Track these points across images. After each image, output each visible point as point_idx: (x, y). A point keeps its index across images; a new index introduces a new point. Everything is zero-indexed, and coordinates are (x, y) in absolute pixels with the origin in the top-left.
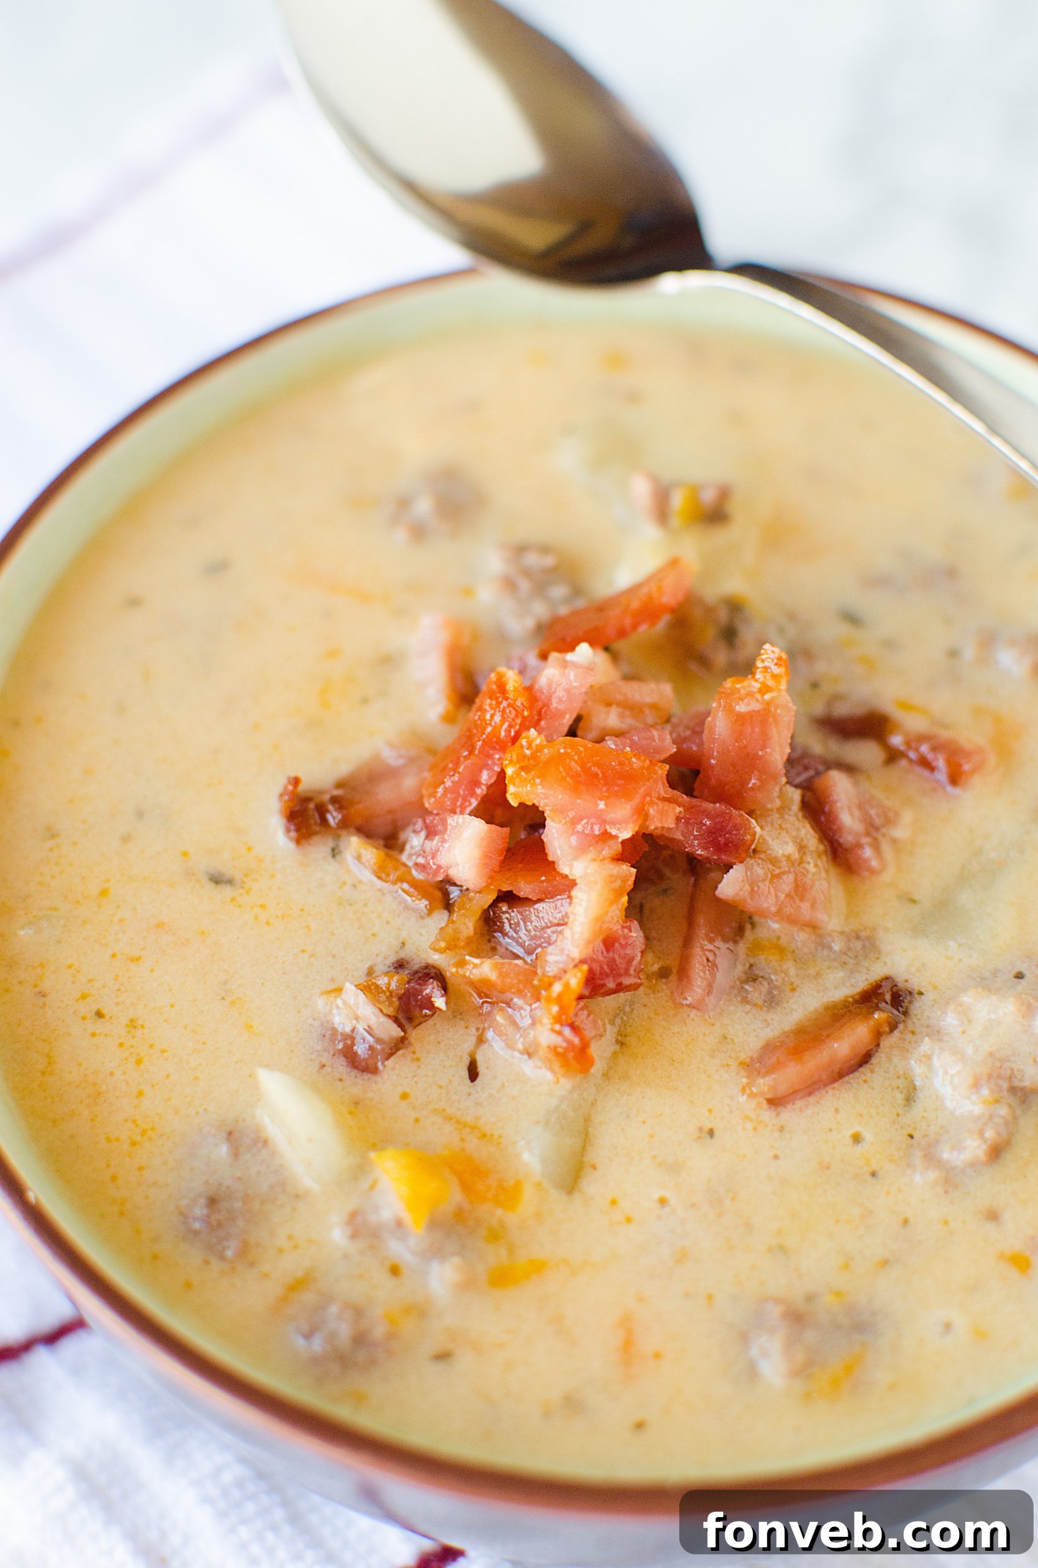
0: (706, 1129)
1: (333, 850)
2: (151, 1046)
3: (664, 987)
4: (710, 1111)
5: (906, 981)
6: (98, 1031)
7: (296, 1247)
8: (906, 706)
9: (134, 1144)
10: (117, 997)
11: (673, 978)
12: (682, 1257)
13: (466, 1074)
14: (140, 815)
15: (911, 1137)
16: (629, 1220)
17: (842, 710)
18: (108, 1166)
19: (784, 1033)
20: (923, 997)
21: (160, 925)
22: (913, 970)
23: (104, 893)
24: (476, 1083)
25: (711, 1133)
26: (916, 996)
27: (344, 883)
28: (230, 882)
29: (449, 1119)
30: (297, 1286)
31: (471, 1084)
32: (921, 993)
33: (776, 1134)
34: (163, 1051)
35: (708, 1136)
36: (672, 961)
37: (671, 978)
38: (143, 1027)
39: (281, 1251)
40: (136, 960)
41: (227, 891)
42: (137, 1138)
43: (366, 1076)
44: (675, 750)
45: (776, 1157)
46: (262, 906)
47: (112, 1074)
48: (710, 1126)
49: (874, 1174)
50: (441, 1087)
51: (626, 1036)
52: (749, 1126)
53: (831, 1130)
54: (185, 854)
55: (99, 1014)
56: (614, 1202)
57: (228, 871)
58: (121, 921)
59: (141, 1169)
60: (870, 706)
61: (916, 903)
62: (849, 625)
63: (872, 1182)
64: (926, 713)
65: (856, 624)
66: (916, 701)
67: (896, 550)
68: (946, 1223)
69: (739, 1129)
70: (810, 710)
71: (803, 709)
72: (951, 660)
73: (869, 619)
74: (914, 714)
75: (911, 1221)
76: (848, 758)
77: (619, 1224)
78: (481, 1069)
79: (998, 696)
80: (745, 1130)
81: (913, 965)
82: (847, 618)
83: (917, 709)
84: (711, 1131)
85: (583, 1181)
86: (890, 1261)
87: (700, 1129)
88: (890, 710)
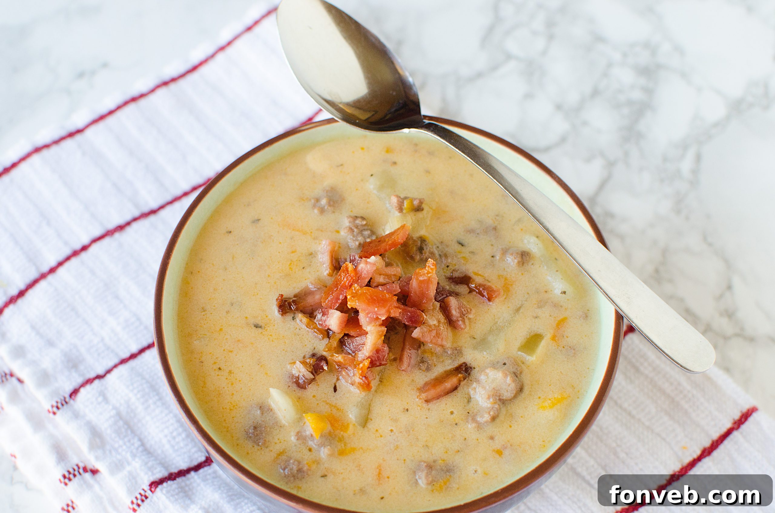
0: (406, 409)
1: (293, 317)
2: (236, 379)
3: (395, 364)
4: (407, 403)
5: (470, 364)
6: (220, 374)
7: (280, 442)
8: (476, 274)
9: (231, 410)
10: (225, 363)
11: (398, 361)
12: (397, 447)
13: (333, 390)
14: (232, 304)
15: (469, 413)
16: (381, 436)
17: (456, 275)
18: (223, 416)
19: (431, 379)
20: (475, 369)
21: (239, 341)
23: (221, 330)
24: (336, 392)
25: (407, 410)
26: (473, 369)
27: (296, 328)
28: (261, 327)
29: (327, 404)
30: (280, 454)
31: (335, 393)
32: (474, 368)
33: (427, 411)
34: (240, 381)
35: (406, 411)
36: (398, 356)
37: (397, 361)
38: (233, 373)
39: (276, 443)
40: (231, 352)
41: (260, 330)
42: (232, 408)
43: (302, 390)
44: (400, 291)
45: (427, 418)
46: (271, 335)
47: (224, 388)
48: (407, 408)
49: (456, 424)
50: (325, 394)
51: (382, 379)
52: (419, 408)
53: (444, 410)
54: (246, 318)
55: (220, 369)
56: (377, 431)
57: (260, 324)
58: (226, 339)
59: (233, 417)
60: (465, 274)
61: (475, 338)
62: (460, 246)
63: (456, 426)
64: (483, 276)
65: (462, 245)
66: (480, 273)
67: (478, 220)
68: (478, 440)
69: (416, 409)
70: (446, 274)
71: (444, 274)
72: (492, 258)
73: (467, 244)
74: (479, 277)
75: (467, 438)
76: (457, 291)
77: (378, 437)
78: (338, 388)
79: (507, 271)
80: (418, 409)
81: (473, 359)
82: (460, 243)
83: (480, 275)
84: (407, 409)
85: (368, 425)
86: (460, 450)
87: (404, 409)
88: (472, 275)
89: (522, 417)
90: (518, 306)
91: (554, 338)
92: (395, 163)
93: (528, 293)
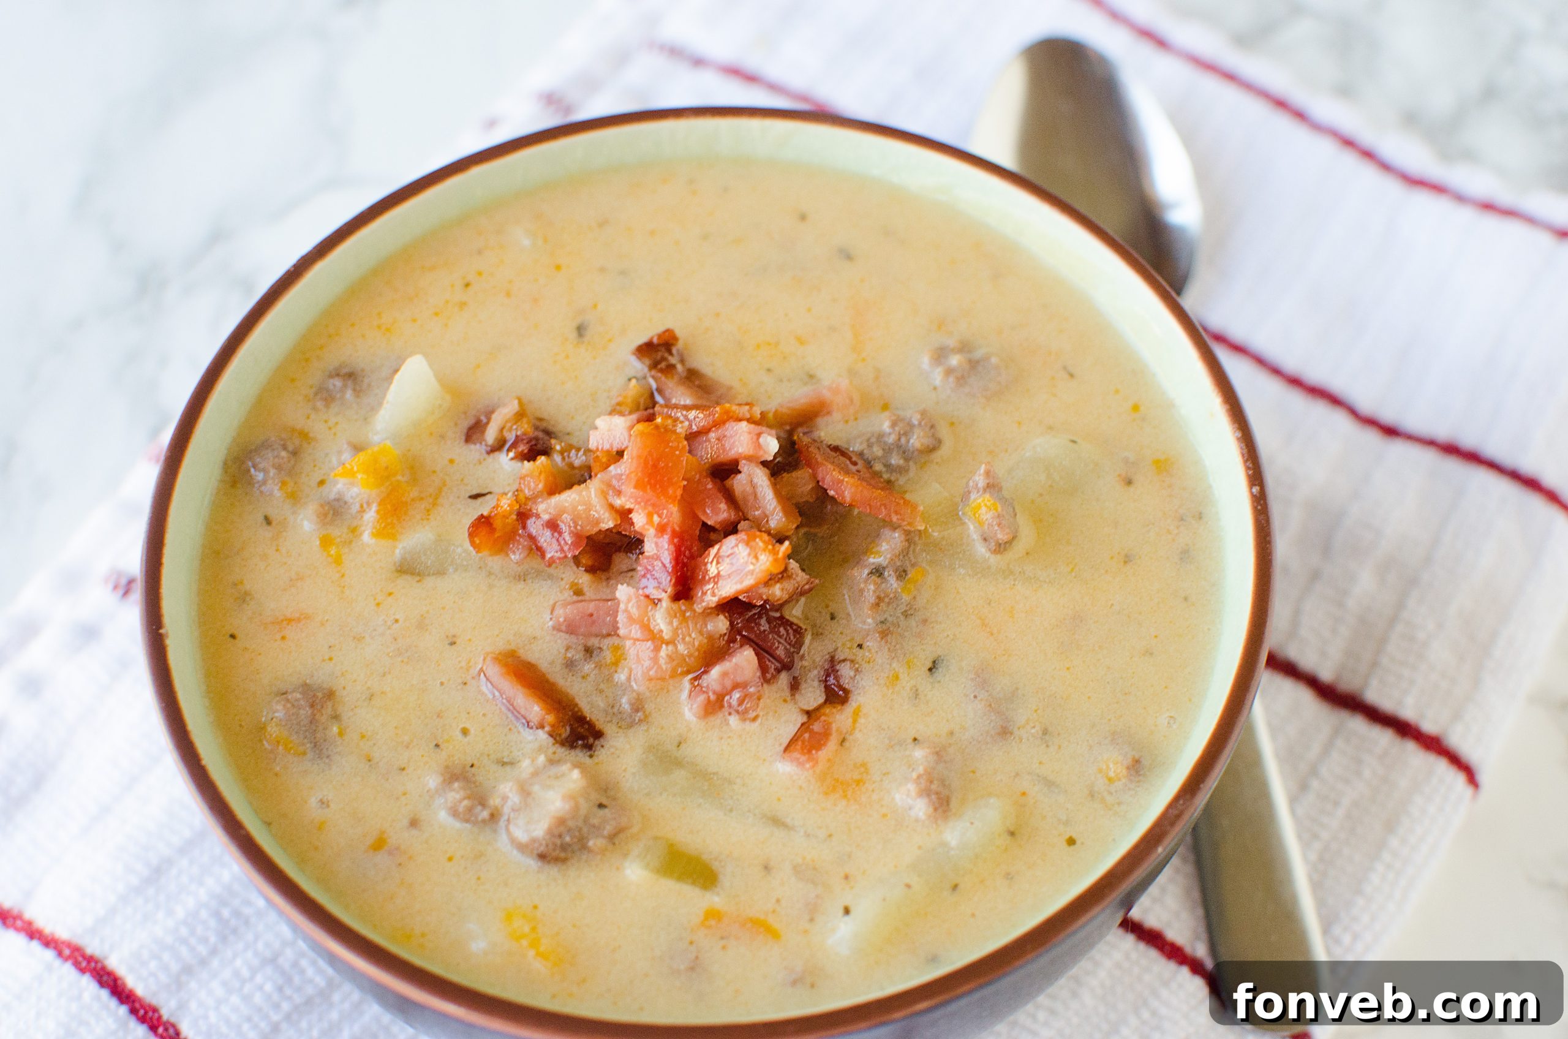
0: (455, 640)
2: (449, 318)
3: (566, 594)
4: (470, 640)
5: (602, 746)
6: (455, 288)
7: (330, 428)
8: (857, 714)
9: (379, 327)
10: (481, 291)
11: (575, 598)
12: (359, 639)
13: (474, 492)
14: (623, 272)
15: (472, 766)
16: (378, 604)
17: (846, 671)
18: (361, 319)
19: (547, 675)
20: (588, 758)
21: (537, 301)
22: (612, 750)
23: (559, 267)
24: (470, 501)
25: (453, 643)
26: (588, 753)
27: (609, 392)
28: (581, 336)
29: (440, 490)
30: (305, 436)
31: (466, 497)
32: (592, 755)
33: (460, 681)
34: (446, 325)
35: (449, 642)
38: (462, 310)
39: (326, 422)
40: (509, 295)
42: (383, 327)
43: (462, 438)
45: (442, 684)
46: (567, 357)
47: (426, 302)
48: (458, 642)
49: (437, 746)
50: (463, 479)
51: (524, 580)
52: (463, 664)
53: (468, 713)
55: (467, 285)
56: (390, 594)
57: (589, 331)
58: (537, 280)
59: (363, 336)
60: (853, 689)
61: (678, 746)
62: (929, 665)
63: (432, 745)
64: (854, 729)
65: (930, 670)
66: (862, 721)
67: (1017, 689)
68: (405, 794)
69: (460, 659)
70: (839, 649)
71: (839, 645)
72: (910, 741)
73: (938, 679)
74: (850, 720)
75: (404, 772)
76: (803, 686)
77: (375, 600)
78: (480, 500)
79: (881, 780)
80: (460, 662)
81: (617, 749)
82: (934, 662)
83: (855, 721)
84: (455, 643)
85: (409, 577)
86: (371, 763)
87: (454, 636)
88: (853, 704)
89: (479, 878)
90: (788, 821)
91: (713, 916)
92: (1129, 482)
93: (830, 836)
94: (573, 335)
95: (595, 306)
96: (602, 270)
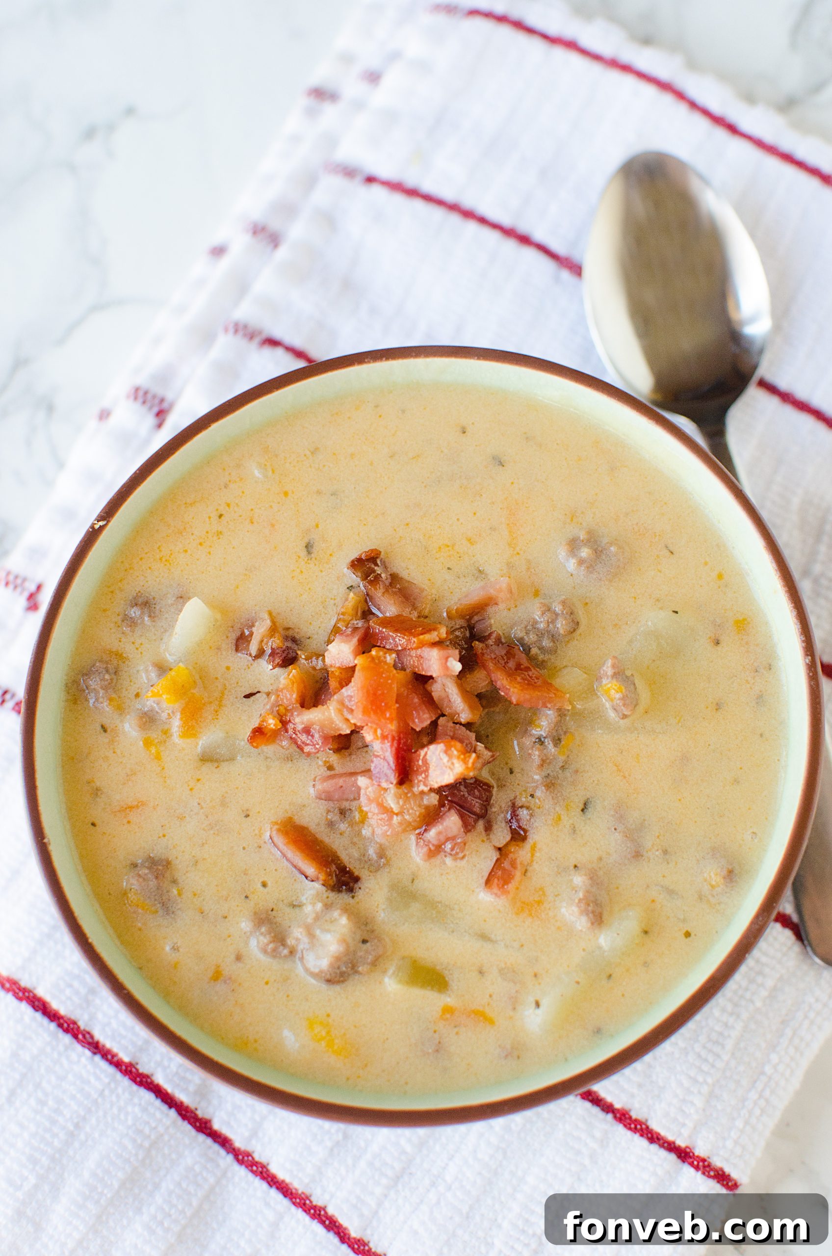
0: (248, 813)
1: (351, 586)
2: (211, 546)
3: (322, 771)
4: (259, 812)
5: (360, 888)
6: (212, 519)
7: (137, 649)
8: (533, 848)
9: (161, 559)
10: (231, 521)
11: (329, 773)
12: (181, 819)
13: (249, 692)
14: (333, 494)
15: (272, 910)
16: (191, 790)
17: (523, 815)
18: (146, 553)
19: (315, 836)
20: (351, 899)
21: (273, 525)
22: (367, 890)
23: (286, 494)
24: (245, 699)
25: (247, 816)
26: (351, 895)
27: (335, 599)
28: (309, 553)
29: (223, 693)
30: (119, 656)
31: (242, 697)
32: (353, 897)
33: (256, 845)
34: (209, 553)
35: (245, 815)
36: (338, 770)
38: (219, 538)
39: (133, 643)
40: (252, 522)
42: (164, 560)
43: (233, 648)
45: (244, 848)
46: (302, 572)
47: (192, 534)
48: (251, 815)
49: (247, 897)
50: (237, 683)
51: (292, 761)
52: (257, 832)
53: (265, 870)
55: (221, 516)
56: (198, 780)
57: (315, 550)
58: (271, 507)
59: (150, 568)
60: (530, 829)
61: (412, 882)
62: (582, 806)
63: (243, 897)
64: (532, 861)
65: (583, 810)
66: (538, 854)
67: (644, 820)
68: (229, 936)
69: (254, 828)
70: (518, 797)
71: (518, 794)
72: (572, 868)
73: (589, 817)
74: (529, 854)
75: (227, 920)
76: (495, 827)
77: (188, 786)
78: (252, 698)
79: (555, 901)
80: (254, 830)
81: (370, 890)
82: (585, 804)
83: (533, 855)
84: (249, 816)
85: (209, 764)
86: (204, 914)
87: (247, 810)
88: (530, 841)
89: (288, 996)
90: (493, 936)
91: (448, 1011)
92: (718, 643)
93: (522, 946)
94: (303, 553)
95: (317, 526)
96: (319, 492)
